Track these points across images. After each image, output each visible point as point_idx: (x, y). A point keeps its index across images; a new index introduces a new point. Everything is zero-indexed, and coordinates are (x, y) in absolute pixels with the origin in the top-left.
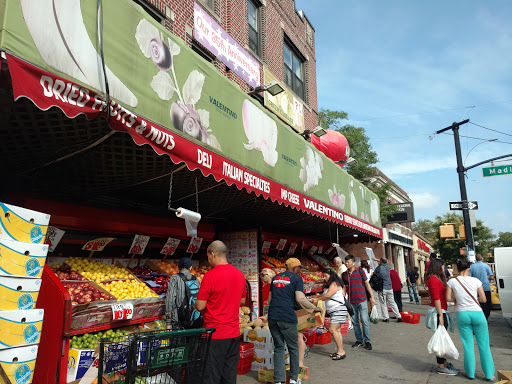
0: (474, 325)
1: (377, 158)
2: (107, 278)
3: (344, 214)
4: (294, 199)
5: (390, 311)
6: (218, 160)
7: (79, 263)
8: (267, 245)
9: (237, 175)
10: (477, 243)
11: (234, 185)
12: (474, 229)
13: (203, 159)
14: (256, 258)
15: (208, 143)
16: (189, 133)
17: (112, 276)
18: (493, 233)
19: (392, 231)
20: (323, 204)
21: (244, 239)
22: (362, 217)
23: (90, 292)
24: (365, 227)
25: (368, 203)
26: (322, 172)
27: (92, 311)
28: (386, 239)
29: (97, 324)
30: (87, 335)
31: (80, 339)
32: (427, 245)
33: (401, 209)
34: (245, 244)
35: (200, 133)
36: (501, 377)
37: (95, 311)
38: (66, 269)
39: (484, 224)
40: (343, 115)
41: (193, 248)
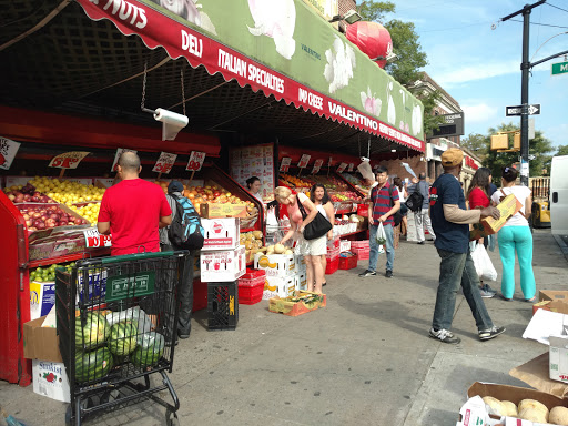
0: (517, 242)
1: (426, 60)
2: (81, 200)
3: (379, 122)
4: (316, 103)
5: (427, 233)
6: (211, 46)
7: (47, 183)
8: (286, 162)
9: (239, 68)
10: (532, 157)
11: (234, 81)
12: (531, 140)
13: (190, 44)
14: (272, 176)
15: (198, 24)
16: (169, 7)
17: (89, 198)
18: (552, 145)
19: (437, 147)
20: (354, 109)
21: (258, 155)
22: (401, 127)
23: (54, 216)
24: (404, 139)
25: (409, 110)
26: (354, 70)
27: (58, 238)
28: (429, 155)
29: (67, 253)
30: (55, 266)
31: (45, 271)
32: (476, 162)
33: (449, 121)
34: (259, 160)
35: (185, 10)
36: (542, 297)
37: (63, 238)
38: (30, 191)
39: (543, 136)
40: (390, 8)
41: (194, 165)
